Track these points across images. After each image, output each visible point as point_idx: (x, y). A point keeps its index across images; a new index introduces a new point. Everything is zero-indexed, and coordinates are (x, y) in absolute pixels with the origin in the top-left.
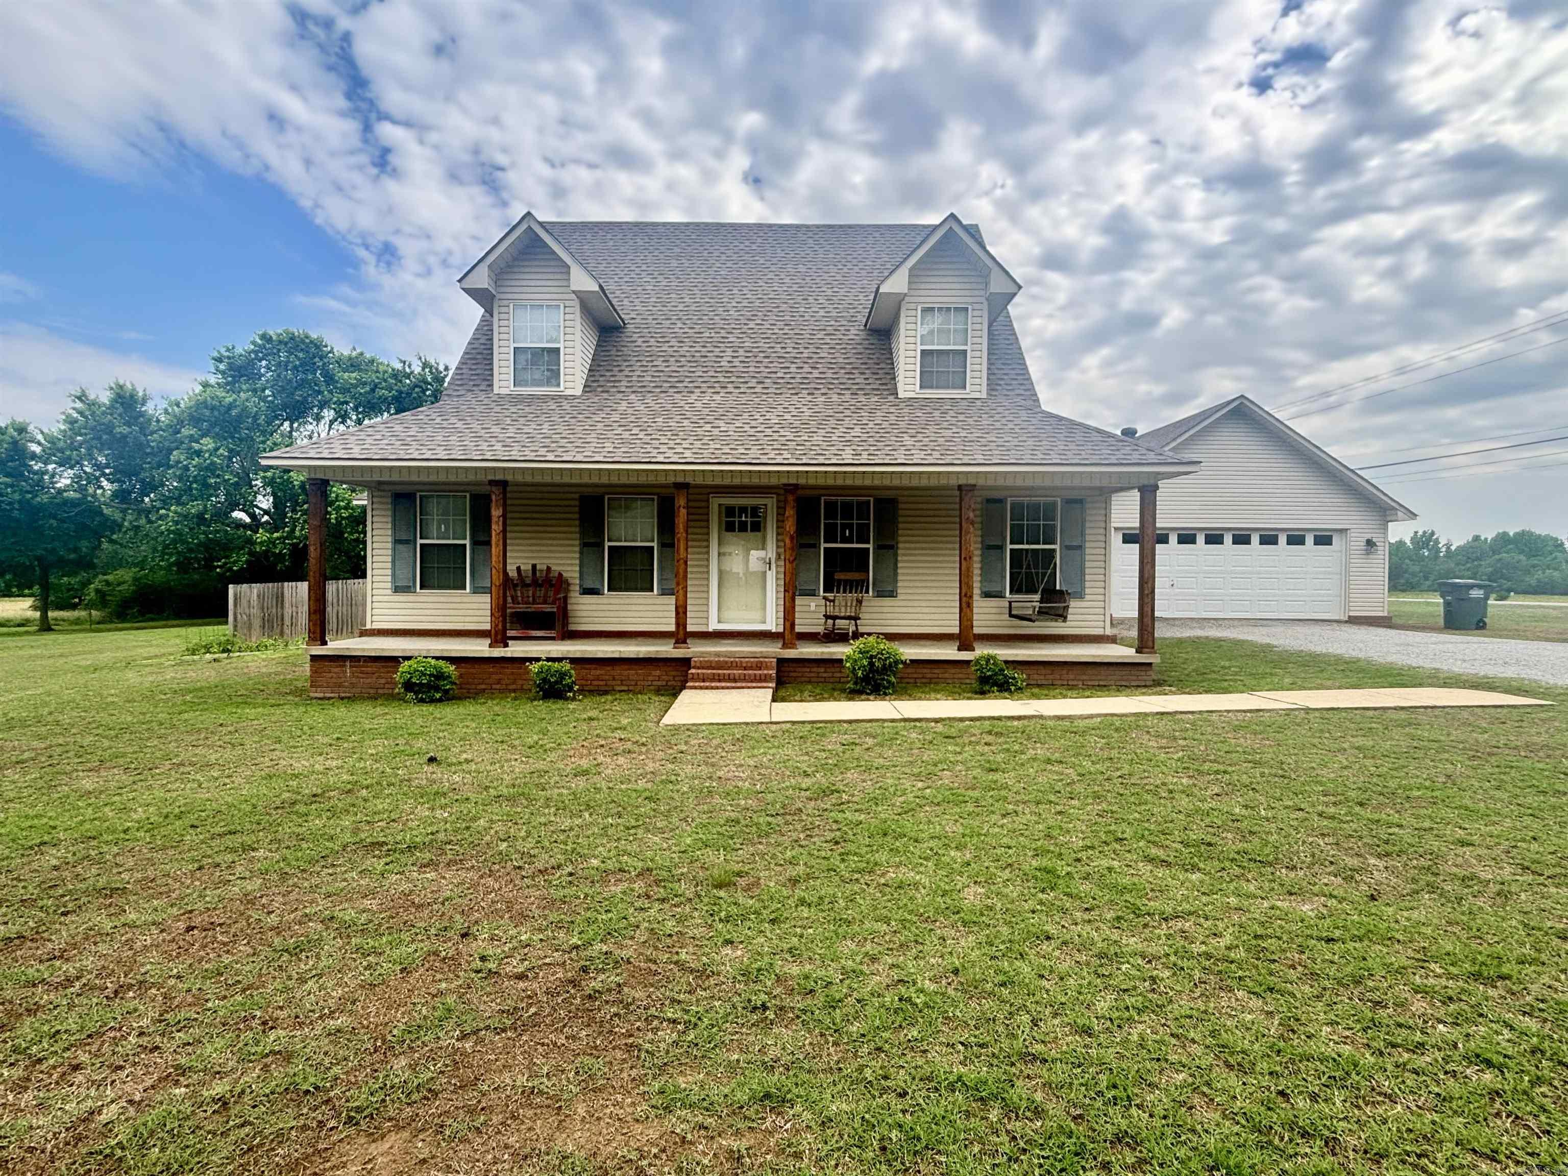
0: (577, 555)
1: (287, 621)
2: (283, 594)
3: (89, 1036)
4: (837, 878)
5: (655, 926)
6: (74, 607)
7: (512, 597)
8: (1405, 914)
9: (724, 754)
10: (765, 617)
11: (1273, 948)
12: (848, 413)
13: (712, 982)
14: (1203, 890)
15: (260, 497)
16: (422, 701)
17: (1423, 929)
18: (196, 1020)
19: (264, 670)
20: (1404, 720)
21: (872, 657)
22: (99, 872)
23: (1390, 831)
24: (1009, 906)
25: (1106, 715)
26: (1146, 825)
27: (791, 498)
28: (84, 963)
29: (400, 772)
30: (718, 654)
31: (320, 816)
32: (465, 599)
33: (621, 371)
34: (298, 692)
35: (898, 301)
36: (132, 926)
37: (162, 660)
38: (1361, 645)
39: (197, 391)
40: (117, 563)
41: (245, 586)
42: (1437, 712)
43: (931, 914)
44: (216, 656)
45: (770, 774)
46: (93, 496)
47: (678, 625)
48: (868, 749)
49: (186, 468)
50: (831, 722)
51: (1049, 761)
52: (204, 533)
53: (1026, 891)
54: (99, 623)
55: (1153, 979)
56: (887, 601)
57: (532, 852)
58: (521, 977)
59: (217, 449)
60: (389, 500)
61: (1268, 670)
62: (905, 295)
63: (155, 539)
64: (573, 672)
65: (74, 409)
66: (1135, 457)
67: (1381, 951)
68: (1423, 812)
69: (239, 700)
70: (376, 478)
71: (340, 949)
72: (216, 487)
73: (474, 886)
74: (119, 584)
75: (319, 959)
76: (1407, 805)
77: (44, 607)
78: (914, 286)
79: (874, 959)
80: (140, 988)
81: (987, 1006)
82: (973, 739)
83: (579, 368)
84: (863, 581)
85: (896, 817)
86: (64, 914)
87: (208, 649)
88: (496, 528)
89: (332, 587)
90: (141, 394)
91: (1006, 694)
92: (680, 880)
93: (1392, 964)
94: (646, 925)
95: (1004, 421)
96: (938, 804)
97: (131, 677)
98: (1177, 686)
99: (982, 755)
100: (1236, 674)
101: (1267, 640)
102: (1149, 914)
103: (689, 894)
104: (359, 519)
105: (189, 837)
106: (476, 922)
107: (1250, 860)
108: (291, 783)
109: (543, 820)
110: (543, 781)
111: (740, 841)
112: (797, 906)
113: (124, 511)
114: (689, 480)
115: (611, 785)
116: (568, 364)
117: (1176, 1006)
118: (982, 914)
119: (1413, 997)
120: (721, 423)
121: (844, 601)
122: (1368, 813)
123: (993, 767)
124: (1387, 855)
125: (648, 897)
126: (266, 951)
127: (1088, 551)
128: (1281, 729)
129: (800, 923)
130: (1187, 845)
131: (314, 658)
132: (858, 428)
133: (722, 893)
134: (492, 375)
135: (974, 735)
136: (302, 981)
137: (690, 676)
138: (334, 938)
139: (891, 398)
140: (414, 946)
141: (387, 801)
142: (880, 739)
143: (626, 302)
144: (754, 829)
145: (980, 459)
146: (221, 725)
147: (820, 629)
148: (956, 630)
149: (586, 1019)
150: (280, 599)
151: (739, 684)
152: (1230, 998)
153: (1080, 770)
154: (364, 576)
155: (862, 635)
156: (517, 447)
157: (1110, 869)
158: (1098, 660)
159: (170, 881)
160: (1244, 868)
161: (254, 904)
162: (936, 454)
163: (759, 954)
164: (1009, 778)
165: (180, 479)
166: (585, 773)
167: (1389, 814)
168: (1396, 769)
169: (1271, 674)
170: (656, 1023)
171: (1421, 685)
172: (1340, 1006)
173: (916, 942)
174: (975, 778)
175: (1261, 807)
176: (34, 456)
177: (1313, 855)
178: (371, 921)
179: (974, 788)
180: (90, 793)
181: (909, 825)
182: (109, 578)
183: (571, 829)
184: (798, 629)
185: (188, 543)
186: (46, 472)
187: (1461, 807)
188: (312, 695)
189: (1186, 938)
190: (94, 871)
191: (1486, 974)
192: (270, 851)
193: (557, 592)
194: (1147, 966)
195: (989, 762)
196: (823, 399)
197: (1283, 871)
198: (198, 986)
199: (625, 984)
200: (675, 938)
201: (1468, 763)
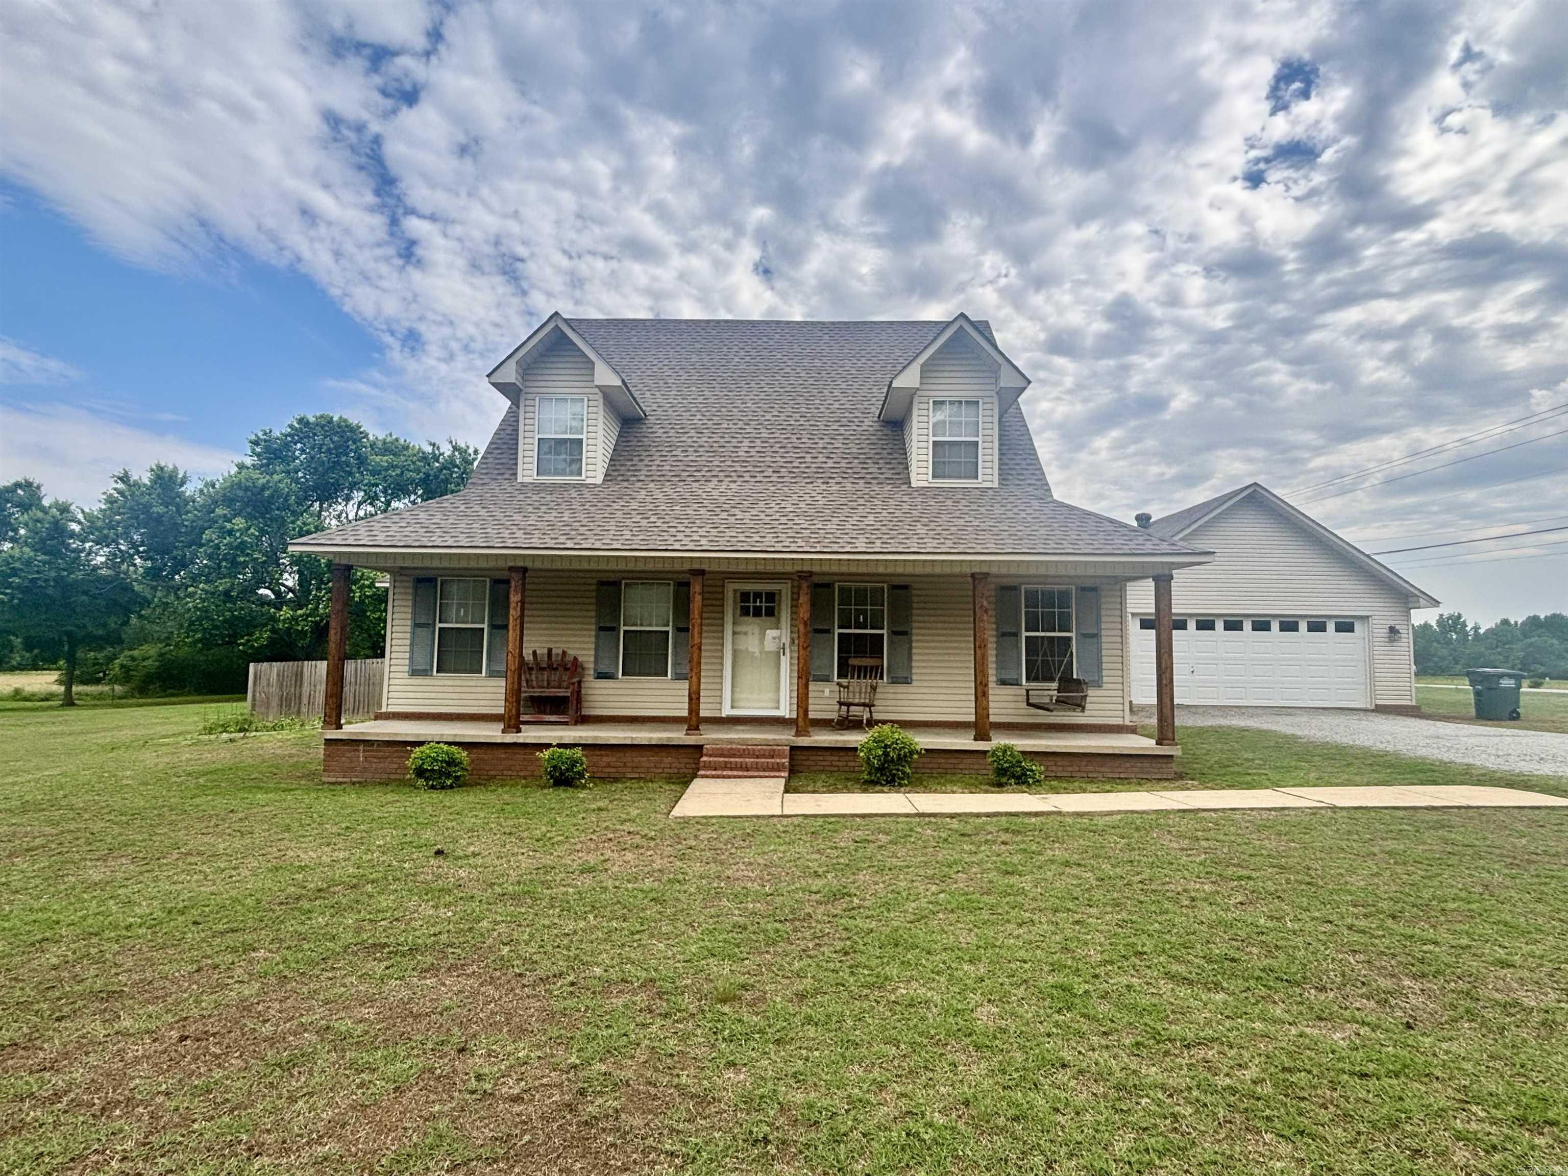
0: (593, 639)
1: (305, 701)
2: (302, 672)
3: (72, 1160)
4: (846, 993)
5: (657, 1044)
6: (98, 681)
7: (527, 682)
8: (1445, 1046)
9: (733, 851)
10: (778, 702)
11: (1302, 1084)
12: (861, 501)
13: (713, 1110)
14: (1227, 1013)
15: (286, 575)
16: (433, 787)
17: (1464, 1065)
18: (180, 1143)
19: (278, 752)
20: (1437, 822)
21: (886, 746)
22: (97, 972)
23: (1425, 948)
24: (1023, 1029)
25: (1126, 812)
26: (1167, 937)
27: (805, 585)
28: (74, 1075)
29: (406, 865)
30: (731, 741)
31: (323, 913)
32: (480, 683)
33: (641, 460)
34: (310, 776)
35: (911, 395)
36: (126, 1034)
37: (181, 738)
38: (1390, 738)
39: (232, 473)
40: (142, 639)
41: (265, 665)
42: (1471, 813)
43: (942, 1037)
44: (233, 735)
45: (780, 874)
46: (125, 573)
47: (691, 711)
48: (880, 847)
49: (217, 547)
50: (844, 816)
51: (1067, 864)
52: (230, 610)
53: (1042, 1011)
54: (120, 698)
55: (1175, 1117)
56: (901, 688)
57: (535, 958)
58: (516, 1099)
59: (249, 528)
60: (411, 584)
61: (1293, 764)
62: (917, 389)
63: (182, 615)
64: (584, 759)
65: (115, 489)
66: (1148, 547)
67: (1419, 1090)
68: (1458, 927)
69: (252, 783)
70: (400, 563)
71: (334, 1064)
72: (245, 565)
73: (475, 994)
74: (144, 660)
75: (312, 1075)
76: (1442, 918)
77: (68, 682)
78: (925, 381)
79: (882, 1087)
80: (127, 1106)
81: (999, 1144)
82: (989, 837)
83: (600, 457)
84: (877, 667)
85: (908, 926)
86: (59, 1019)
87: (225, 728)
88: (514, 613)
89: (350, 667)
90: (180, 476)
91: (1024, 788)
92: (683, 993)
93: (1430, 1105)
94: (647, 1042)
95: (1016, 510)
96: (952, 911)
97: (149, 757)
98: (1199, 780)
99: (999, 855)
100: (1260, 767)
101: (1290, 731)
102: (1169, 1040)
103: (692, 1008)
104: (381, 598)
105: (190, 935)
106: (474, 1036)
107: (1277, 978)
108: (297, 876)
109: (547, 922)
110: (549, 878)
111: (747, 949)
112: (803, 1025)
113: (155, 589)
114: (705, 567)
115: (617, 884)
116: (590, 454)
117: (1199, 1150)
118: (995, 1038)
119: (1454, 1144)
120: (737, 511)
121: (858, 688)
122: (1400, 928)
123: (1010, 869)
124: (1424, 975)
125: (651, 1011)
126: (257, 1065)
127: (1104, 639)
128: (1308, 829)
129: (805, 1045)
130: (1210, 961)
131: (328, 742)
132: (871, 517)
133: (726, 1009)
134: (516, 464)
135: (991, 833)
136: (293, 1100)
137: (702, 764)
138: (328, 1052)
139: (904, 487)
140: (409, 1062)
141: (392, 897)
142: (892, 837)
143: (648, 395)
144: (762, 936)
145: (992, 548)
146: (232, 811)
147: (834, 716)
148: (972, 718)
149: (580, 1150)
150: (299, 676)
151: (751, 773)
152: (1257, 1141)
153: (1099, 874)
154: (382, 655)
155: (877, 722)
156: (537, 534)
157: (1129, 987)
158: (1117, 752)
159: (167, 983)
160: (1270, 988)
161: (250, 1011)
162: (949, 543)
163: (762, 1078)
164: (1026, 883)
165: (210, 557)
166: (591, 870)
167: (1422, 930)
168: (1430, 878)
169: (1296, 768)
170: (653, 1156)
171: (1454, 783)
172: (1375, 1155)
173: (926, 1068)
174: (990, 882)
175: (1287, 919)
176: (72, 535)
177: (1343, 975)
178: (367, 1032)
179: (988, 893)
180: (96, 884)
181: (921, 935)
182: (136, 653)
183: (575, 933)
184: (812, 715)
185: (213, 620)
186: (84, 550)
187: (1499, 922)
188: (325, 779)
189: (1209, 1068)
190: (92, 972)
191: (1531, 1119)
192: (270, 951)
193: (573, 675)
194: (1168, 1101)
195: (1005, 863)
196: (837, 487)
197: (1313, 991)
198: (186, 1105)
199: (623, 1109)
200: (676, 1058)
201: (1507, 871)
